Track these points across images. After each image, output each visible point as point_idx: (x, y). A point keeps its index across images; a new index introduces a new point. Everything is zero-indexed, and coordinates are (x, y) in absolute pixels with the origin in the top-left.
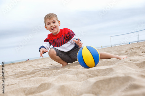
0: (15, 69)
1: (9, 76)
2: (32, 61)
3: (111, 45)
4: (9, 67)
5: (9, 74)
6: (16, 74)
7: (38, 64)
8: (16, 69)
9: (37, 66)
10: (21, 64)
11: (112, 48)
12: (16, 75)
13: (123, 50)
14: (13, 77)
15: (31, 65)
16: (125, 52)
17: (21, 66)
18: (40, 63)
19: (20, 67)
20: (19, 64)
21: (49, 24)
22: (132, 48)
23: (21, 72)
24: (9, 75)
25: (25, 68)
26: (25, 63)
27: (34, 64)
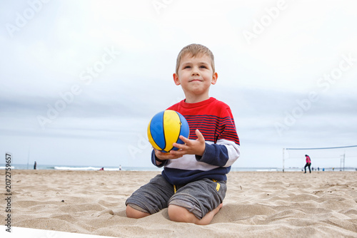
0: (68, 186)
1: (47, 203)
2: (110, 173)
3: (282, 167)
4: (58, 179)
5: (49, 198)
6: (63, 201)
7: (120, 185)
8: (69, 188)
9: (114, 188)
10: (85, 177)
11: (284, 175)
12: (63, 205)
13: (310, 186)
14: (56, 207)
15: (103, 184)
16: (316, 193)
17: (83, 180)
18: (124, 182)
19: (81, 183)
20: (79, 176)
21: (188, 67)
22: (331, 184)
23: (77, 198)
24: (49, 200)
25: (89, 188)
26: (94, 176)
27: (111, 182)
